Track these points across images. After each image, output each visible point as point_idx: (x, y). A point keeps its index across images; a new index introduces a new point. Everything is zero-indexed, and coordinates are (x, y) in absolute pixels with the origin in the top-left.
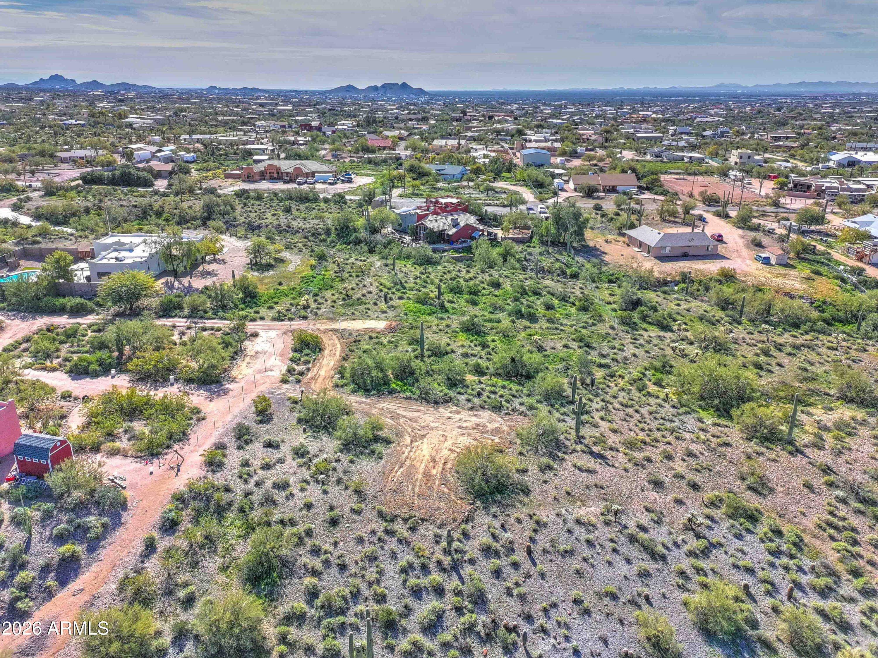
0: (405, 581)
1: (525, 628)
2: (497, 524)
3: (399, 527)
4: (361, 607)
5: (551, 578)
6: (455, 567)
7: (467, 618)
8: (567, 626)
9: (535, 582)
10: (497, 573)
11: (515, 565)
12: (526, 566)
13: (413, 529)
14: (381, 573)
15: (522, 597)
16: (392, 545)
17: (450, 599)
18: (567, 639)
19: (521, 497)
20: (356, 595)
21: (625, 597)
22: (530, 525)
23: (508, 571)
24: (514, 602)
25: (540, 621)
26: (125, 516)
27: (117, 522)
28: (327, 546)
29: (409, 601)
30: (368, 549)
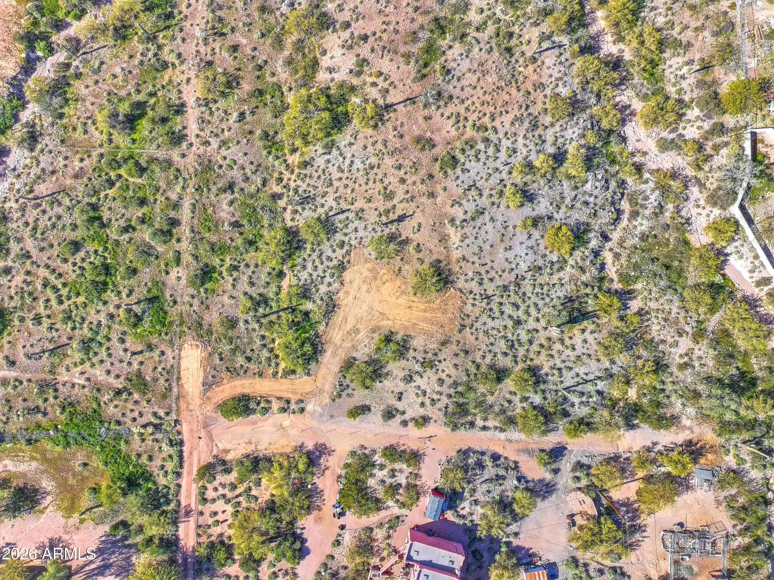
0: (498, 318)
1: (516, 272)
2: (463, 277)
3: (468, 322)
4: (510, 335)
5: (493, 258)
6: (488, 297)
7: (512, 294)
8: (516, 256)
9: (495, 265)
10: (491, 280)
11: (488, 272)
12: (487, 267)
13: (468, 316)
14: (493, 328)
15: (504, 271)
16: (478, 325)
17: (504, 300)
18: (521, 257)
19: (443, 265)
20: (505, 337)
21: (503, 231)
22: (463, 264)
23: (489, 276)
24: (504, 275)
25: (514, 266)
26: (465, 447)
27: (469, 449)
28: (481, 353)
29: (505, 316)
30: (481, 335)
